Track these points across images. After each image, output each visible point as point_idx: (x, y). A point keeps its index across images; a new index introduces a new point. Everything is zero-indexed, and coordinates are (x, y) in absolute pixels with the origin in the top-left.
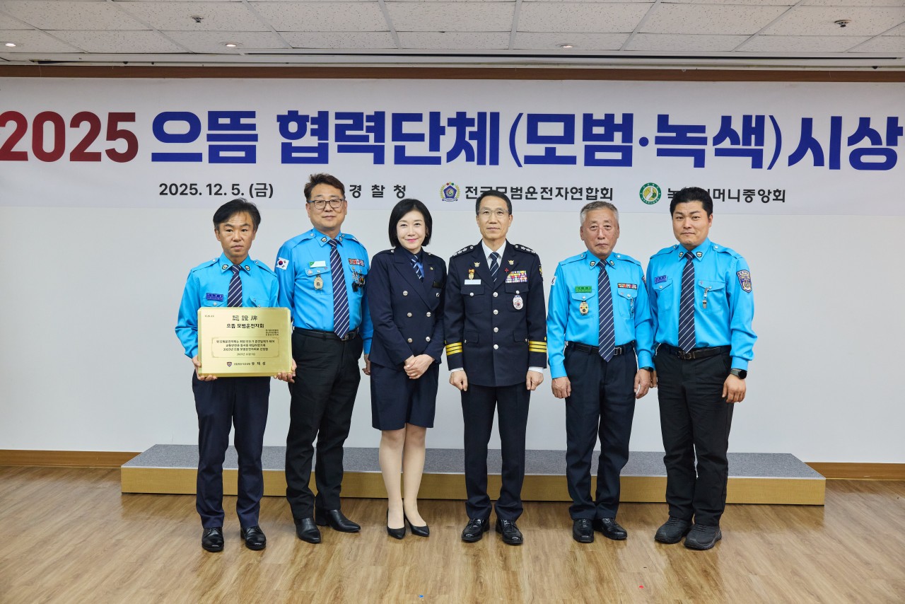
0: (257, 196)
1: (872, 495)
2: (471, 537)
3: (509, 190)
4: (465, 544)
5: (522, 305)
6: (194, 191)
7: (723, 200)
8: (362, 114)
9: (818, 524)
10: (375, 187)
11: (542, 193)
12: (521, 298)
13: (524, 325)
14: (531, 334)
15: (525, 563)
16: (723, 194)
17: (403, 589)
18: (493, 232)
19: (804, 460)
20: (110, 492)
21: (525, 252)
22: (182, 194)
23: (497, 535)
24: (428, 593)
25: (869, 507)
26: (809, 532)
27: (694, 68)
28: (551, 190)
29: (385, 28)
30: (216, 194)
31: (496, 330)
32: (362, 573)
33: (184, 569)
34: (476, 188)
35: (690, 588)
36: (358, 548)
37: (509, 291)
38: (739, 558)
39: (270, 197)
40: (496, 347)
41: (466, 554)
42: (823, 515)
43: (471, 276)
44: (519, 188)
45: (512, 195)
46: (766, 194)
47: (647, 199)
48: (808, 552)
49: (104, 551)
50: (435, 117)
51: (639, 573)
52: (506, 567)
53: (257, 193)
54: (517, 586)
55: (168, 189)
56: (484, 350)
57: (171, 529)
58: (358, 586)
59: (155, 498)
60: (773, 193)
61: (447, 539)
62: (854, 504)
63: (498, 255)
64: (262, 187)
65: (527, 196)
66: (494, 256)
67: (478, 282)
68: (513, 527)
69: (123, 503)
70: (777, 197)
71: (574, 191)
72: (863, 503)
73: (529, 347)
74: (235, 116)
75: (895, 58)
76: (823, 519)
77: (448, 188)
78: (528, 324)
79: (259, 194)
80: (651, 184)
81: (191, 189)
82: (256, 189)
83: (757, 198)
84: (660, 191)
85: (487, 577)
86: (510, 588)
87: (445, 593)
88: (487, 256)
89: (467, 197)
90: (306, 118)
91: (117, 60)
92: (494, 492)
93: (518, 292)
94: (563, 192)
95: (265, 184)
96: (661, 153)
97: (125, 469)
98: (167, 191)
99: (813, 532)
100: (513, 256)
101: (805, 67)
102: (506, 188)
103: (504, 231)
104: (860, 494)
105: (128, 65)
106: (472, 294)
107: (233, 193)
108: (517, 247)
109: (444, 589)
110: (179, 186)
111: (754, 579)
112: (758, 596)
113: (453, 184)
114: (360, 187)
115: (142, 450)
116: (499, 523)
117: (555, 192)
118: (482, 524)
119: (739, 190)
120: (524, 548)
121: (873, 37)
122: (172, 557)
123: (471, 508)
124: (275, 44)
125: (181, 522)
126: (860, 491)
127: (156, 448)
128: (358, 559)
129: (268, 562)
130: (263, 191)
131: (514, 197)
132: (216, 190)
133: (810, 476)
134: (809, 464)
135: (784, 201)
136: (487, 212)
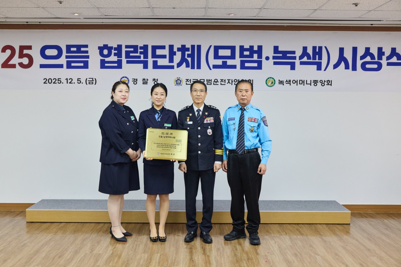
0: (89, 84)
1: (372, 219)
2: (189, 240)
3: (206, 81)
4: (186, 243)
5: (211, 133)
6: (59, 82)
7: (304, 85)
8: (137, 46)
9: (348, 232)
10: (144, 79)
11: (221, 82)
12: (211, 130)
13: (212, 142)
14: (216, 147)
15: (213, 252)
16: (304, 82)
17: (157, 264)
18: (198, 100)
19: (341, 204)
20: (20, 222)
21: (213, 109)
22: (54, 83)
23: (201, 239)
24: (169, 265)
25: (370, 224)
26: (343, 236)
27: (290, 25)
28: (225, 81)
29: (147, 6)
30: (70, 83)
31: (199, 144)
32: (138, 257)
33: (55, 256)
34: (191, 79)
35: (289, 261)
36: (136, 246)
37: (205, 127)
38: (311, 248)
39: (95, 84)
40: (199, 152)
41: (186, 248)
42: (350, 228)
43: (188, 120)
44: (210, 80)
45: (207, 83)
46: (323, 82)
47: (269, 85)
48: (342, 245)
49: (18, 249)
50: (171, 47)
51: (265, 255)
52: (204, 253)
53: (89, 82)
54: (210, 262)
55: (47, 81)
56: (194, 154)
57: (50, 238)
58: (136, 263)
59: (42, 224)
60: (326, 81)
61: (177, 241)
62: (364, 223)
63: (200, 110)
65: (214, 83)
66: (198, 111)
67: (191, 123)
68: (208, 235)
69: (27, 227)
70: (328, 83)
71: (236, 81)
72: (368, 222)
73: (215, 152)
74: (79, 47)
75: (381, 21)
76: (349, 230)
77: (178, 80)
78: (215, 142)
79: (90, 83)
80: (271, 78)
81: (58, 81)
83: (319, 84)
84: (275, 81)
85: (196, 258)
86: (206, 263)
87: (176, 266)
88: (195, 110)
89: (187, 84)
90: (112, 48)
91: (23, 21)
92: (199, 219)
93: (209, 127)
94: (230, 81)
95: (93, 79)
96: (275, 63)
97: (28, 211)
98: (47, 82)
99: (345, 236)
100: (207, 111)
101: (340, 24)
102: (204, 80)
103: (203, 100)
104: (367, 219)
105: (28, 23)
106: (188, 128)
107: (78, 83)
108: (209, 106)
109: (176, 264)
110: (52, 80)
111: (318, 257)
112: (319, 265)
113: (180, 78)
114: (137, 79)
115: (36, 202)
116: (201, 233)
117: (227, 81)
118: (194, 234)
119: (311, 80)
120: (213, 244)
121: (370, 11)
122: (50, 251)
123: (189, 227)
124: (96, 14)
125: (54, 234)
126: (366, 217)
127: (43, 201)
128: (136, 250)
129: (95, 252)
130: (92, 81)
131: (208, 84)
132: (70, 81)
133: (344, 211)
134: (343, 205)
135: (331, 86)
136: (195, 91)
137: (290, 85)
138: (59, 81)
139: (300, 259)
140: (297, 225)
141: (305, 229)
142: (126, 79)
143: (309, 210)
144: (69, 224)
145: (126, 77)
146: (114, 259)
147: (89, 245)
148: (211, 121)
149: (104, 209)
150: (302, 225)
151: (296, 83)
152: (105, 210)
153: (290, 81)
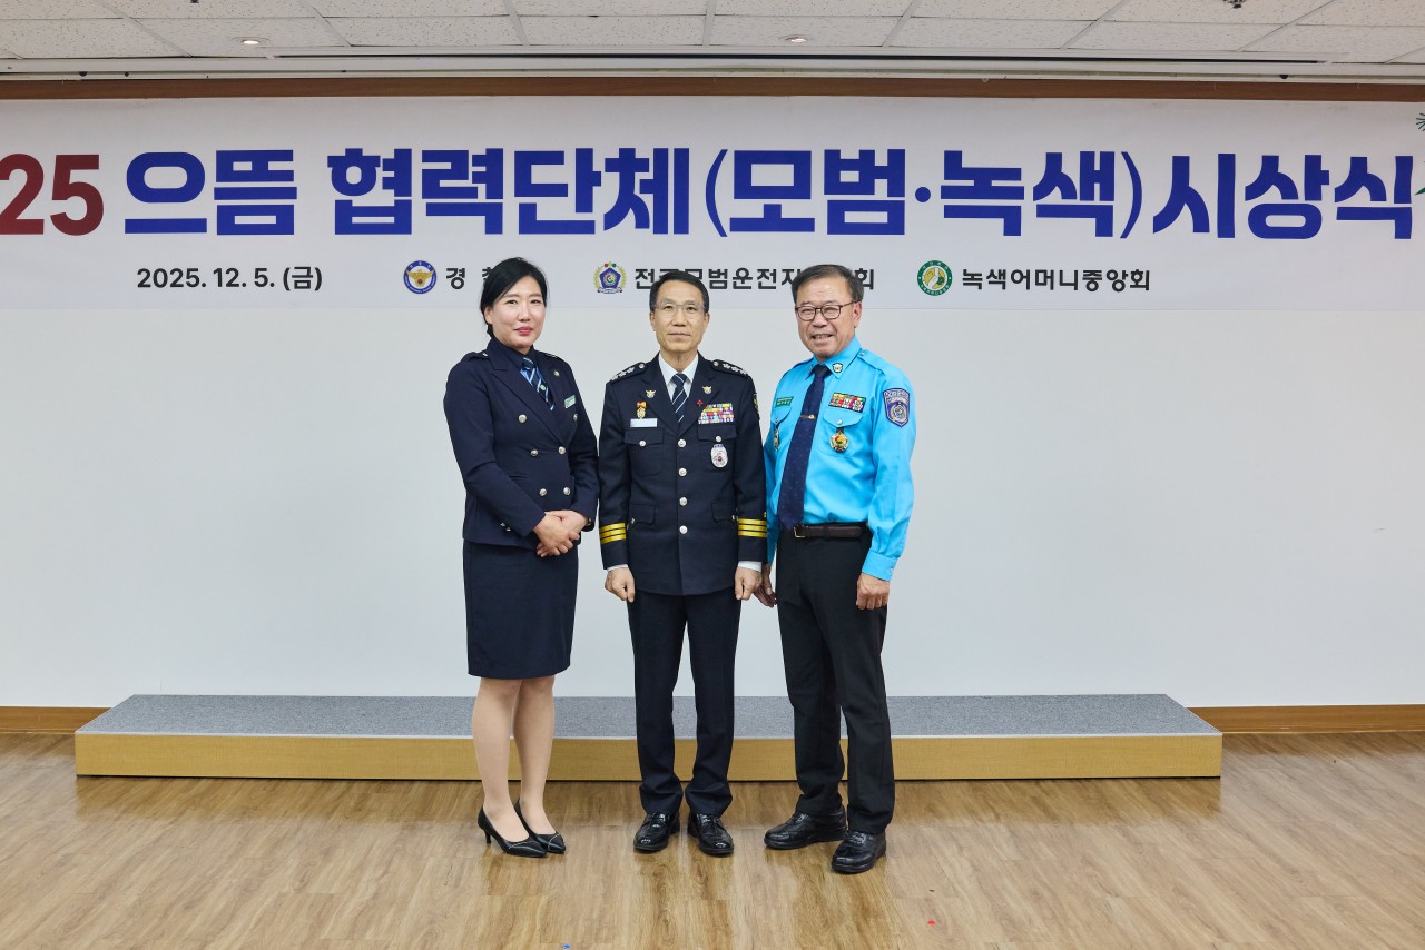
0: (296, 287)
1: (1296, 759)
3: (706, 274)
4: (640, 855)
5: (725, 460)
6: (193, 281)
7: (1052, 288)
8: (465, 153)
9: (1212, 808)
11: (759, 278)
12: (723, 449)
13: (729, 492)
14: (742, 508)
15: (738, 887)
16: (1052, 277)
17: (536, 936)
18: (679, 341)
19: (1188, 703)
20: (56, 774)
21: (730, 372)
22: (174, 285)
24: (579, 941)
25: (1292, 778)
27: (1002, 76)
28: (774, 274)
29: (501, 10)
30: (230, 284)
31: (683, 501)
32: (468, 909)
33: (172, 905)
34: (653, 270)
35: (1011, 921)
36: (462, 866)
37: (704, 438)
38: (1089, 869)
39: (317, 289)
40: (684, 529)
41: (642, 873)
42: (1219, 793)
43: (641, 413)
44: (722, 271)
45: (712, 282)
46: (1120, 277)
47: (930, 287)
48: (1198, 855)
49: (43, 874)
50: (584, 156)
51: (927, 900)
52: (707, 893)
53: (296, 282)
54: (727, 925)
55: (150, 278)
56: (663, 535)
57: (155, 836)
58: (460, 932)
59: (131, 782)
60: (1130, 275)
61: (609, 848)
62: (1267, 773)
63: (685, 378)
64: (305, 272)
65: (735, 283)
66: (679, 380)
67: (653, 423)
68: (716, 827)
69: (80, 793)
70: (1137, 281)
73: (737, 529)
74: (260, 158)
75: (1315, 62)
76: (1218, 797)
77: (607, 271)
78: (737, 491)
79: (299, 285)
80: (935, 263)
81: (188, 277)
82: (294, 276)
83: (1105, 284)
84: (950, 274)
85: (676, 912)
86: (713, 929)
87: (606, 941)
88: (667, 379)
89: (639, 287)
90: (375, 160)
91: (68, 70)
92: (684, 768)
93: (718, 439)
95: (309, 269)
96: (950, 212)
97: (83, 735)
98: (150, 281)
99: (1205, 822)
100: (710, 380)
101: (1176, 74)
102: (701, 271)
103: (696, 339)
104: (1276, 756)
105: (87, 77)
106: (643, 443)
107: (257, 283)
108: (716, 364)
109: (604, 933)
110: (168, 273)
111: (1114, 903)
112: (1123, 933)
113: (614, 265)
114: (463, 270)
116: (693, 820)
117: (781, 276)
118: (668, 822)
119: (1076, 272)
120: (737, 860)
121: (1283, 26)
122: (153, 884)
123: (648, 796)
124: (321, 39)
125: (171, 823)
126: (1275, 752)
127: (135, 701)
128: (462, 883)
129: (313, 889)
130: (306, 279)
131: (715, 285)
132: (228, 278)
133: (1197, 731)
134: (1195, 710)
135: (1147, 289)
136: (669, 307)
137: (1004, 288)
138: (192, 277)
139: (1053, 913)
140: (1033, 783)
141: (1062, 798)
142: (425, 270)
143: (1074, 731)
144: (226, 782)
145: (425, 264)
146: (381, 917)
147: (293, 863)
148: (724, 417)
149: (346, 732)
150: (1050, 783)
151: (1025, 280)
152: (351, 733)
153: (1002, 274)
